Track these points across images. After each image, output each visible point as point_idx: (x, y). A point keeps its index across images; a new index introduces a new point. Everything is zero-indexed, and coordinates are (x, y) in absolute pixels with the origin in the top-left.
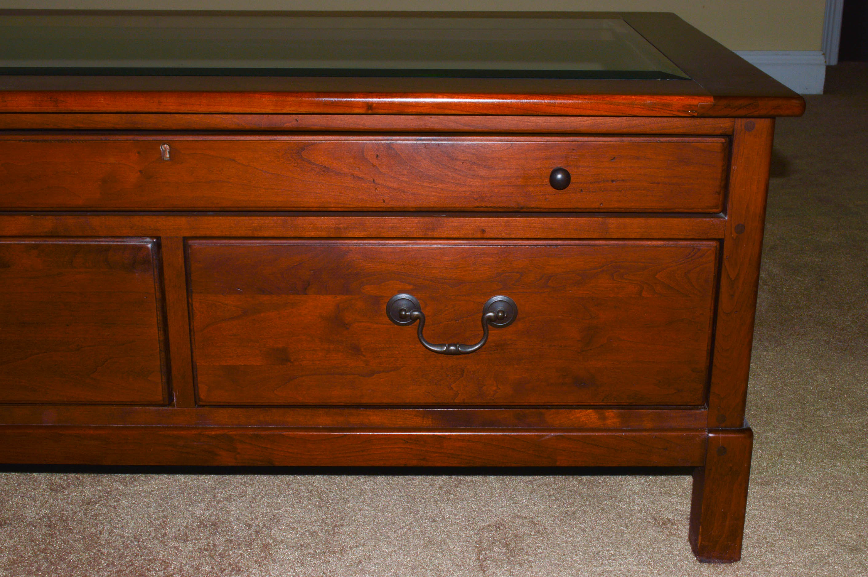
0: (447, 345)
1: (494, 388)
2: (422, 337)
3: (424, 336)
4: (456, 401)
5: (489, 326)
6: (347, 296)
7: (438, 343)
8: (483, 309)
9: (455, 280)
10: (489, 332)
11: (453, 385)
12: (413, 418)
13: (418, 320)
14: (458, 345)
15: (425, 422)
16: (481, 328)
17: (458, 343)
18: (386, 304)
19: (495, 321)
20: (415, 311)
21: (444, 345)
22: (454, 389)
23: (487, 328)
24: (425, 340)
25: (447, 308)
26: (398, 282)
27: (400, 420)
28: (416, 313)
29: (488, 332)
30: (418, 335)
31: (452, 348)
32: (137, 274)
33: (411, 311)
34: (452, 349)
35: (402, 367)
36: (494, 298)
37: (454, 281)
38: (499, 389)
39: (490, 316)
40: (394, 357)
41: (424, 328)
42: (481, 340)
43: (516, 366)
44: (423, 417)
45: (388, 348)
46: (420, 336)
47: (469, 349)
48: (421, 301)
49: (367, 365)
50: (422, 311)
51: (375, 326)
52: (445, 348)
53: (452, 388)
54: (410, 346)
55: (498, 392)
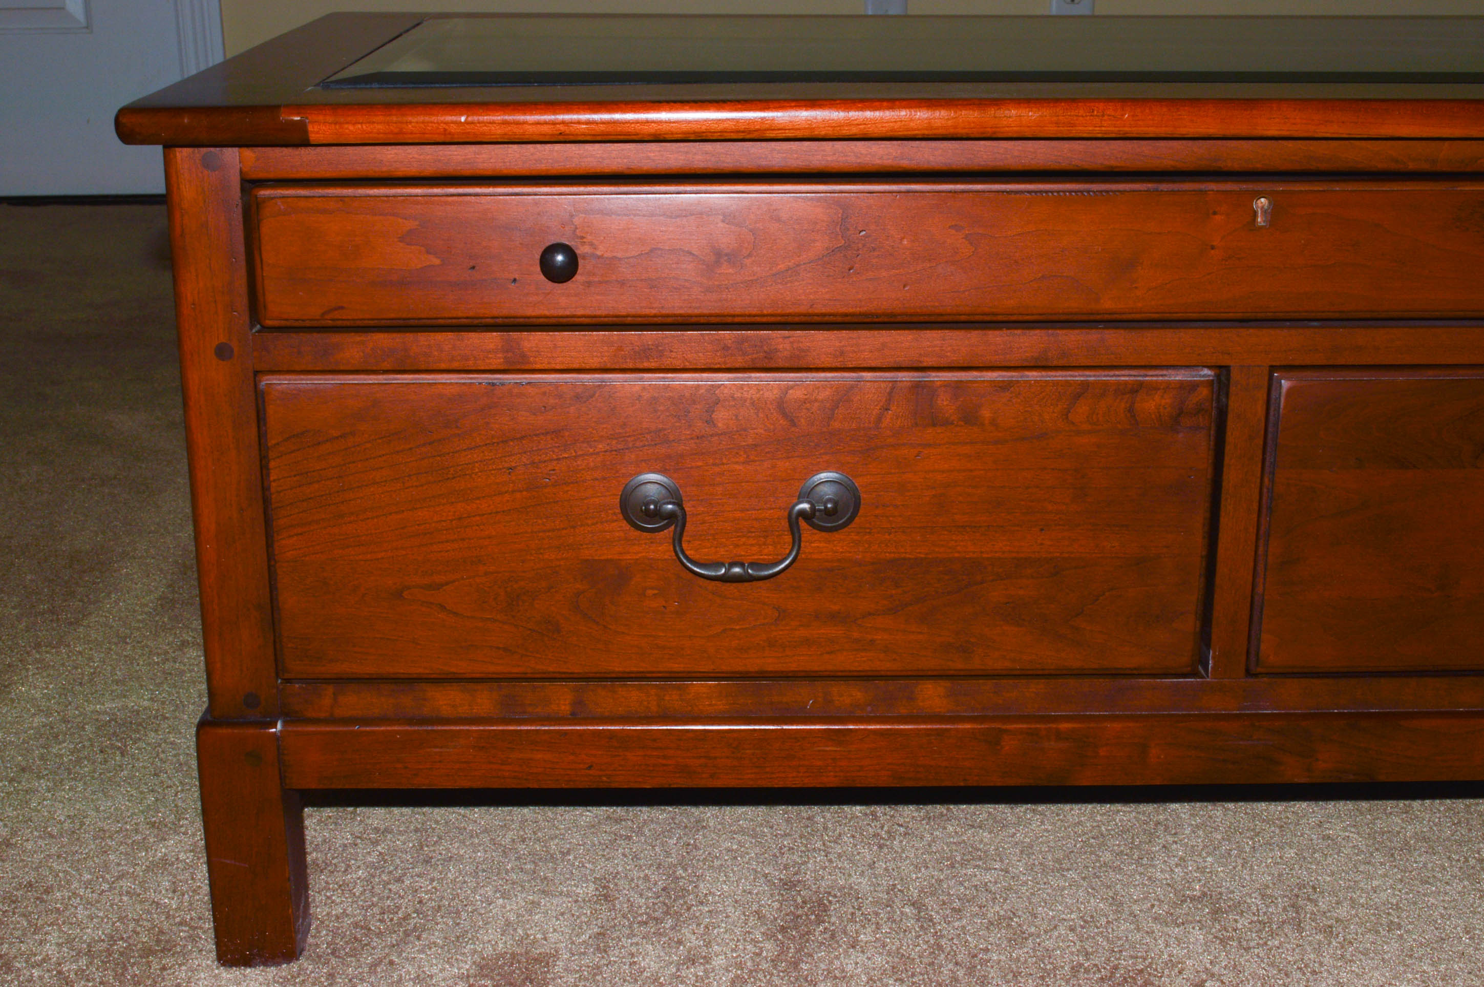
32: (1181, 435)
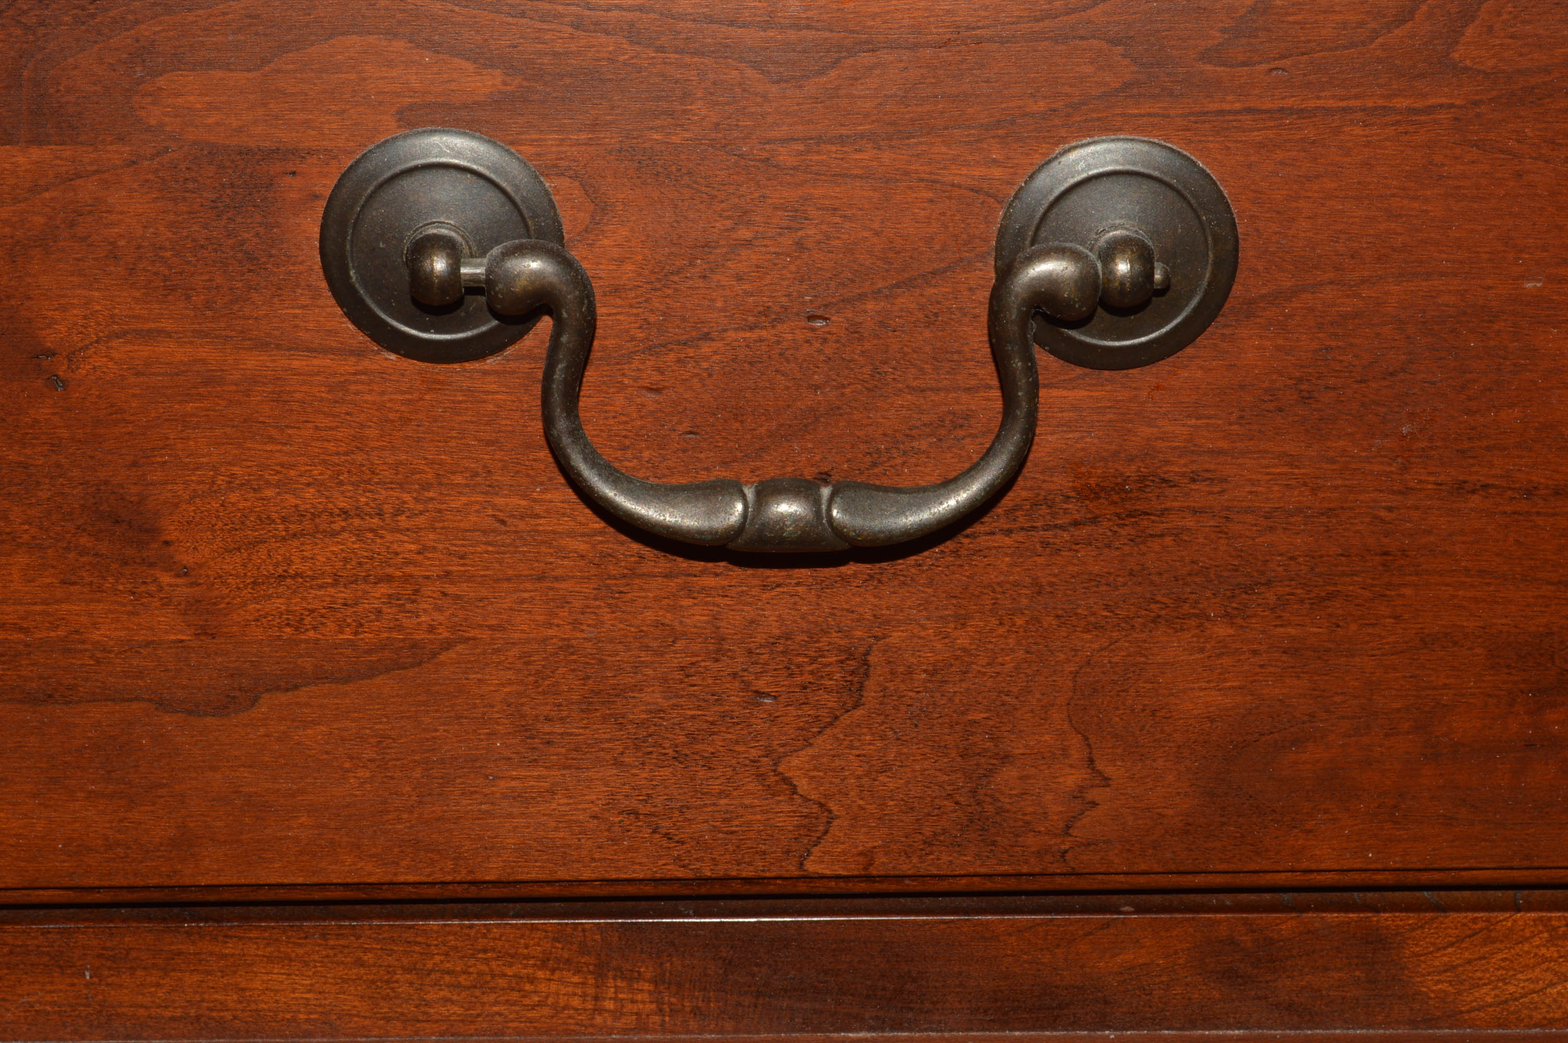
0: (750, 493)
1: (1071, 779)
2: (576, 432)
3: (589, 430)
4: (812, 867)
5: (1043, 358)
6: (36, 153)
7: (684, 481)
8: (1002, 233)
9: (797, 27)
10: (1042, 393)
11: (795, 762)
12: (532, 980)
13: (546, 324)
14: (826, 492)
15: (610, 1005)
16: (988, 374)
17: (824, 478)
18: (320, 207)
19: (1080, 323)
20: (520, 251)
21: (733, 488)
22: (803, 785)
23: (1031, 368)
24: (593, 459)
25: (744, 233)
26: (399, 45)
27: (445, 993)
28: (535, 265)
29: (1033, 396)
30: (548, 421)
31: (786, 508)
33: (496, 250)
34: (782, 517)
35: (448, 645)
36: (1073, 156)
37: (792, 35)
38: (1106, 781)
39: (1050, 283)
40: (389, 579)
41: (591, 375)
42: (988, 454)
43: (1222, 630)
44: (600, 971)
45: (345, 513)
46: (562, 424)
47: (901, 512)
48: (565, 182)
49: (204, 632)
50: (574, 254)
51: (252, 361)
52: (739, 507)
53: (786, 780)
54: (499, 501)
55: (1094, 804)
